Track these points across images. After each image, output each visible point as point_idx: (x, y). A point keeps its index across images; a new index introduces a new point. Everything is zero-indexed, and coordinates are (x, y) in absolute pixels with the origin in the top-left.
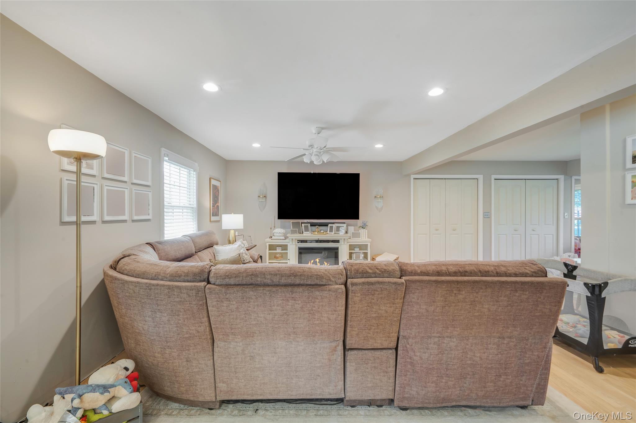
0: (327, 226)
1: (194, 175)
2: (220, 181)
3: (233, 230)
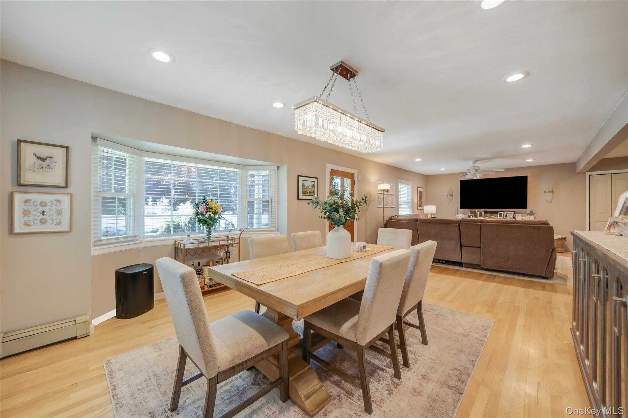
0: (498, 213)
1: (410, 187)
2: (423, 188)
3: (430, 214)
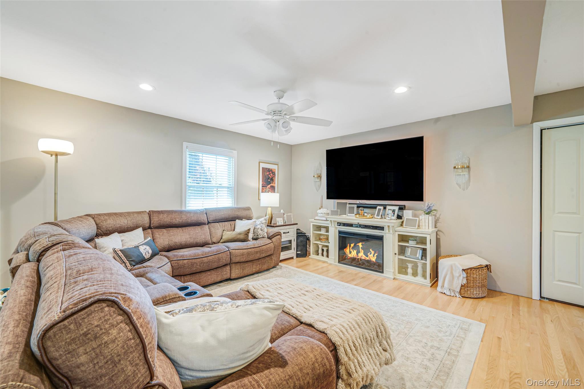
1: (233, 161)
2: (277, 165)
3: (270, 207)
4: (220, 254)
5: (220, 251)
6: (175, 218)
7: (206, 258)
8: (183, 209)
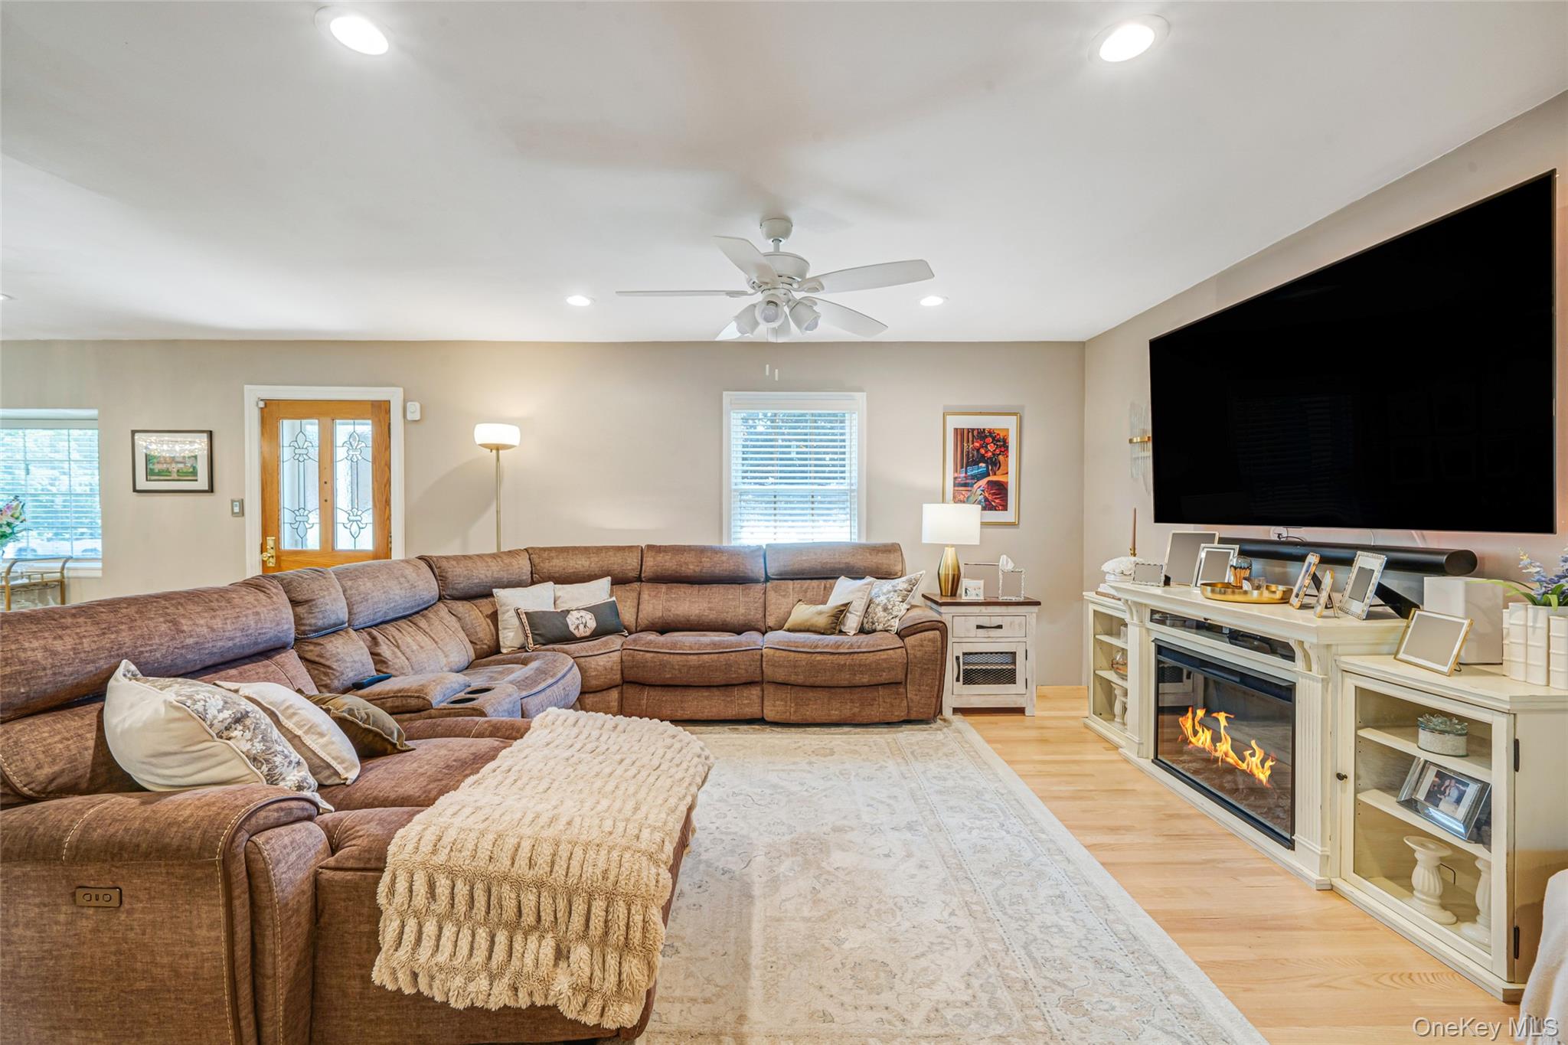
2: (1015, 414)
3: (952, 546)
4: (733, 654)
5: (736, 647)
6: (686, 564)
7: (695, 657)
8: (725, 544)
